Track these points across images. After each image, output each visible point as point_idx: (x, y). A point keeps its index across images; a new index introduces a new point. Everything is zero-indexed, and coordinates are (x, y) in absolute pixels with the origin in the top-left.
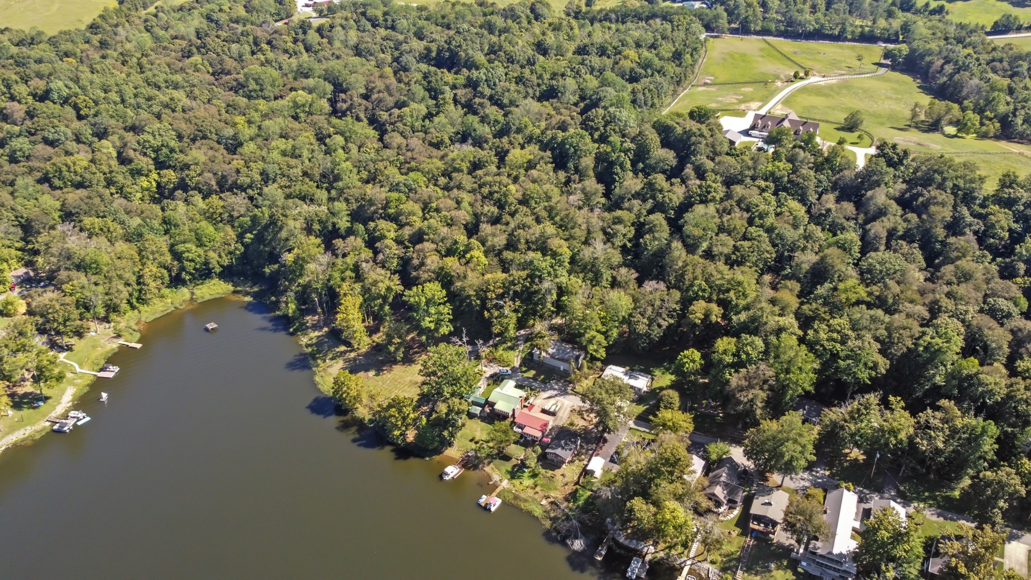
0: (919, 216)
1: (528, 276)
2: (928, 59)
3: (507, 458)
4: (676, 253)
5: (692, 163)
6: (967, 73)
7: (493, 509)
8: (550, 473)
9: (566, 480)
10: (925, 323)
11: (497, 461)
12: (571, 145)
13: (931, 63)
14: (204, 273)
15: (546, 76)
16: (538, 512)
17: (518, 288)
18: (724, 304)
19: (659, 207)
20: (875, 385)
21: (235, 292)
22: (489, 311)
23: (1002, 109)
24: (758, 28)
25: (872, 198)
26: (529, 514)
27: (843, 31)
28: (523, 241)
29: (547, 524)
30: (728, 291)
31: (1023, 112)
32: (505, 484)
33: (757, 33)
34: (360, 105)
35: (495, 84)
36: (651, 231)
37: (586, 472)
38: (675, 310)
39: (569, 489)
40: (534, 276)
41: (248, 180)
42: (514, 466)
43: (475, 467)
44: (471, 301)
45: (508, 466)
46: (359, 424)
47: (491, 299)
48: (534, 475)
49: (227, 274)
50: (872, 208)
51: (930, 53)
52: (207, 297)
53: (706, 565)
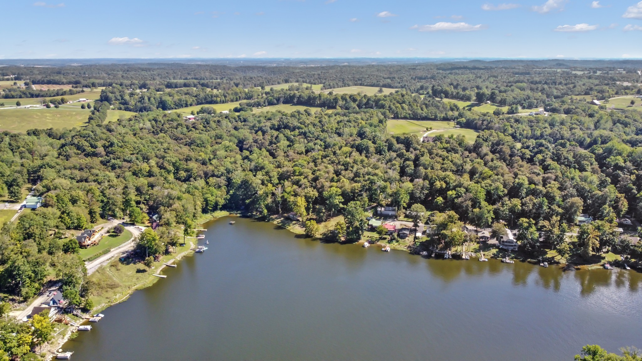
0: (499, 154)
1: (370, 183)
2: (476, 121)
3: (385, 239)
4: (422, 170)
5: (412, 147)
6: (493, 123)
7: (389, 251)
8: (403, 240)
9: (410, 241)
10: (515, 178)
11: (381, 241)
12: (364, 145)
13: (476, 123)
14: (215, 208)
15: (334, 129)
16: (405, 250)
17: (367, 187)
18: (445, 182)
19: (408, 159)
20: (505, 195)
21: (230, 214)
22: (356, 198)
23: (510, 132)
24: (402, 116)
25: (481, 151)
26: (402, 251)
27: (436, 116)
28: (361, 173)
29: (410, 251)
30: (445, 178)
31: (518, 131)
32: (388, 245)
33: (402, 118)
34: (254, 145)
35: (313, 133)
36: (408, 166)
37: (416, 238)
38: (428, 188)
39: (412, 243)
40: (372, 182)
41: (220, 173)
42: (388, 241)
43: (373, 243)
44: (349, 194)
45: (386, 241)
46: (320, 239)
47: (358, 193)
48: (397, 241)
49: (224, 208)
50: (482, 154)
51: (475, 119)
52: (220, 216)
53: (470, 253)
